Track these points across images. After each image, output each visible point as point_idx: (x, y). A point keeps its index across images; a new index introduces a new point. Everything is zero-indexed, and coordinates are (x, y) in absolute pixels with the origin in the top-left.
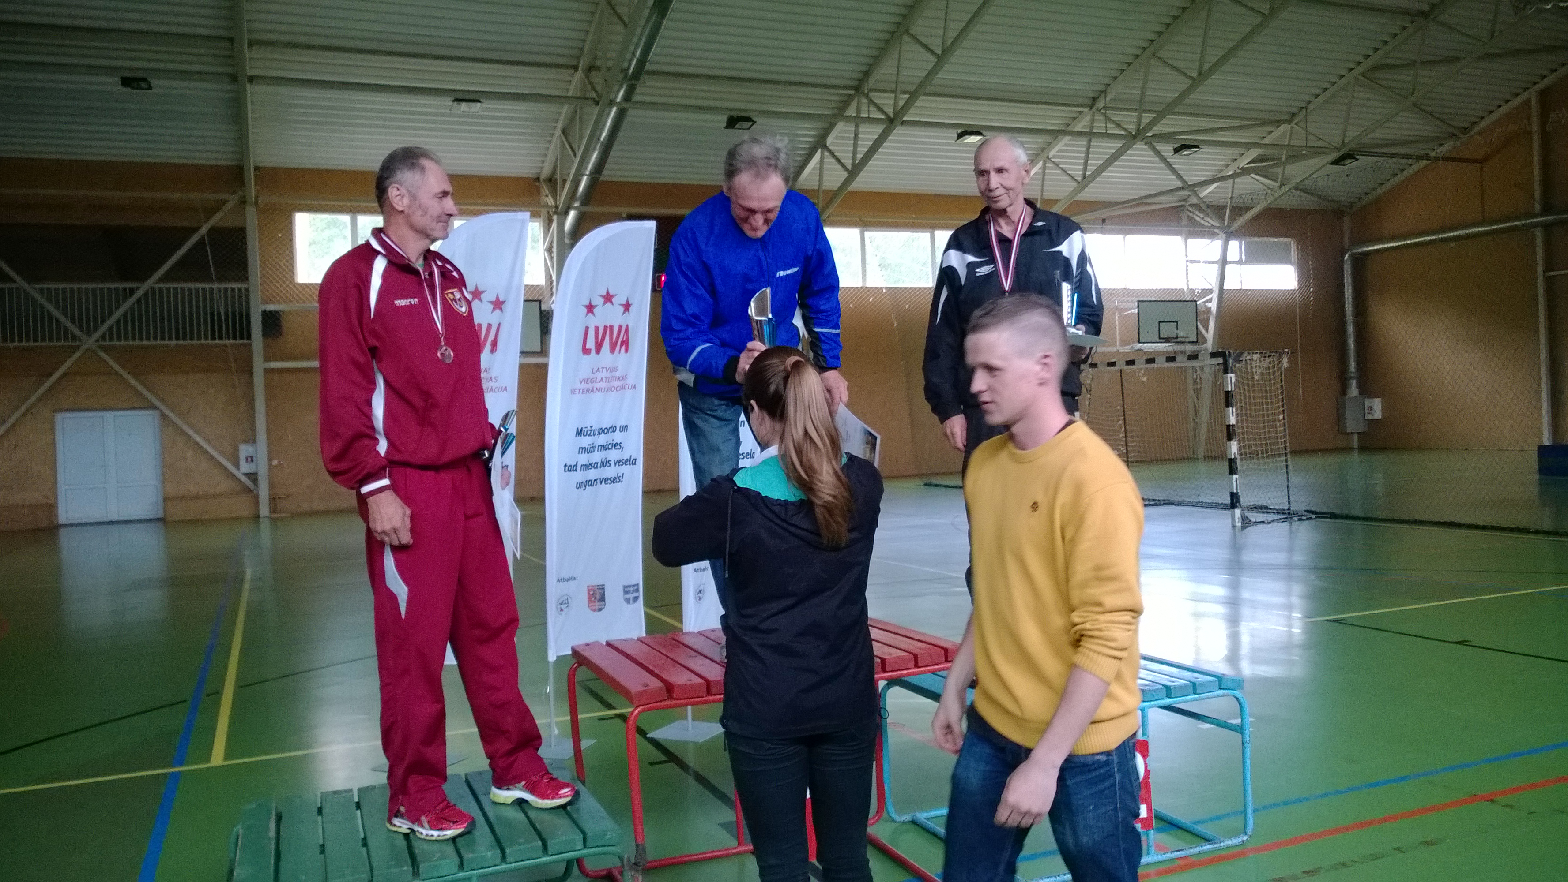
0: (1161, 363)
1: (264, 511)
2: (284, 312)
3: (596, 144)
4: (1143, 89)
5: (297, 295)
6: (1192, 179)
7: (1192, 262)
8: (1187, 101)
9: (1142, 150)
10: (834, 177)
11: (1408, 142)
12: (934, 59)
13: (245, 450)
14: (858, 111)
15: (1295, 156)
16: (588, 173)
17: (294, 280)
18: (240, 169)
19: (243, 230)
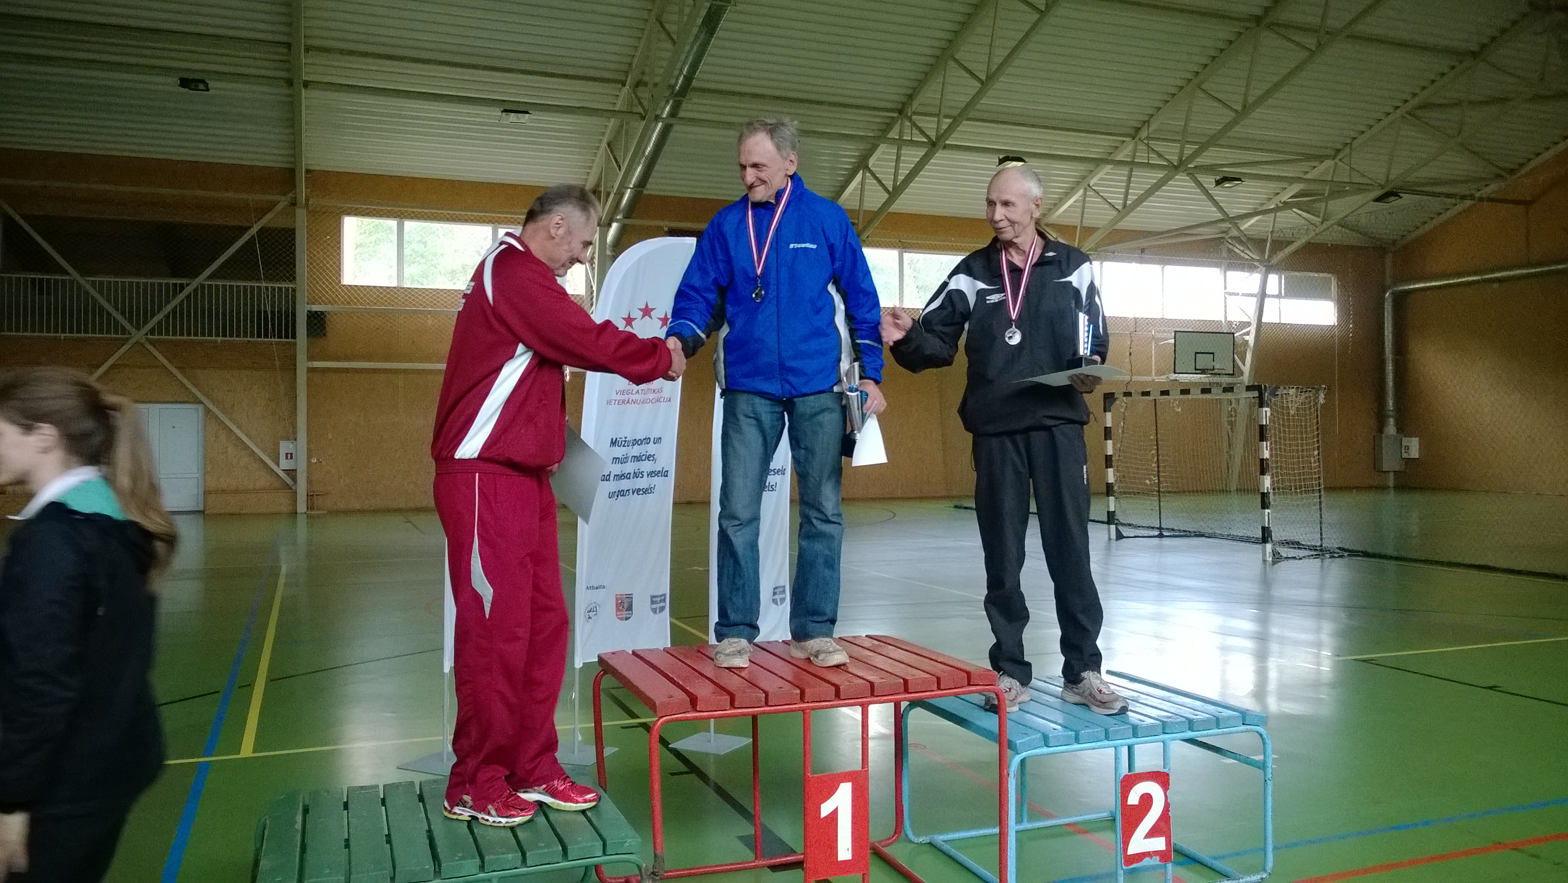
0: (1196, 394)
1: (302, 507)
2: (328, 313)
3: (640, 159)
4: (1187, 120)
5: (343, 297)
6: (1233, 212)
7: (1230, 294)
8: (1229, 134)
9: (1184, 181)
10: (875, 199)
11: (1455, 182)
12: (978, 85)
13: (285, 447)
14: (901, 133)
15: (1338, 191)
16: (631, 186)
17: (340, 281)
18: (292, 171)
19: (293, 231)
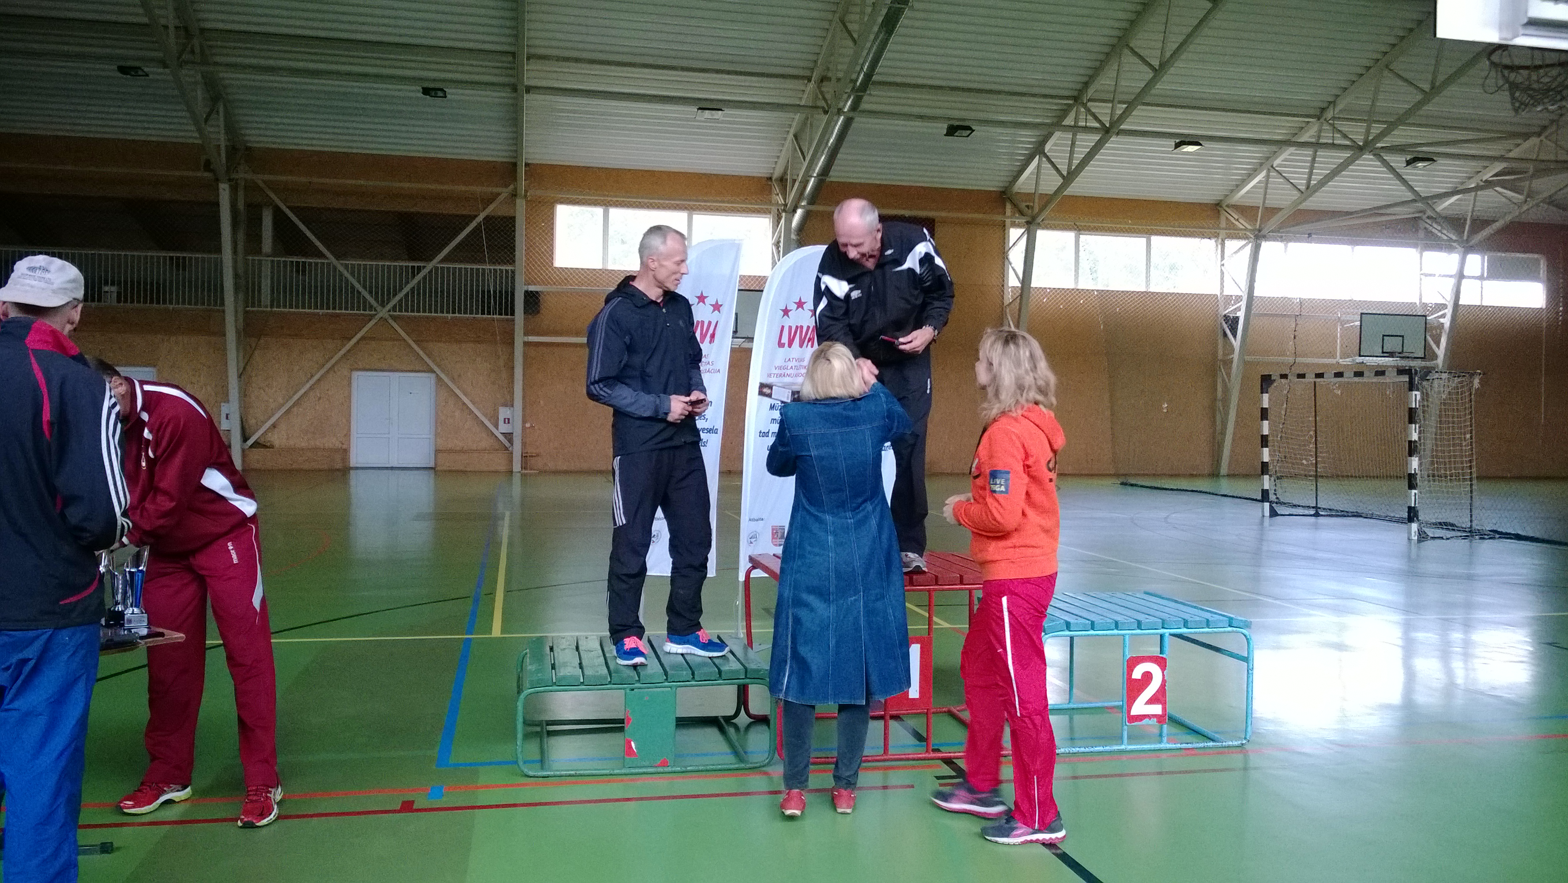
1: (517, 467)
2: (542, 292)
3: (824, 148)
4: (1374, 99)
5: (555, 278)
7: (1426, 275)
8: (1419, 112)
9: (1371, 160)
12: (1152, 72)
13: (504, 413)
14: (1076, 120)
15: (1543, 169)
16: (815, 174)
17: (552, 264)
18: (515, 165)
19: (513, 219)
